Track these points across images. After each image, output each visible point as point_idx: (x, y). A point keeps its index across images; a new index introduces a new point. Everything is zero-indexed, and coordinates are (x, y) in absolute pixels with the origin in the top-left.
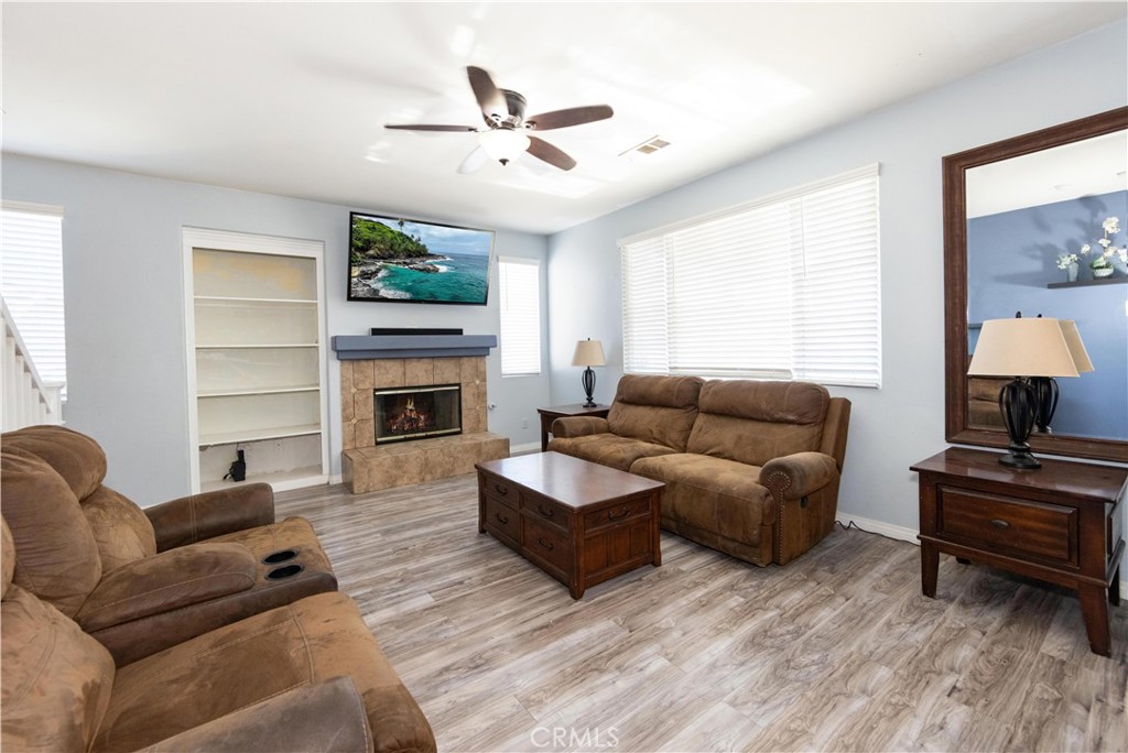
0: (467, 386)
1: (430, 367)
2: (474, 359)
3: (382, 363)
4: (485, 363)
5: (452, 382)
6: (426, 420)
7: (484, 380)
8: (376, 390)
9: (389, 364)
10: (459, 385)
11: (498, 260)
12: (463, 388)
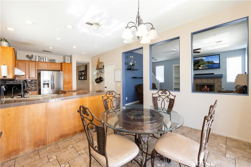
0: (216, 84)
1: (207, 80)
2: (218, 79)
3: (197, 79)
4: (221, 79)
5: (212, 83)
6: (209, 89)
7: (221, 83)
8: (196, 83)
9: (198, 79)
10: (214, 84)
11: (226, 58)
12: (215, 84)
